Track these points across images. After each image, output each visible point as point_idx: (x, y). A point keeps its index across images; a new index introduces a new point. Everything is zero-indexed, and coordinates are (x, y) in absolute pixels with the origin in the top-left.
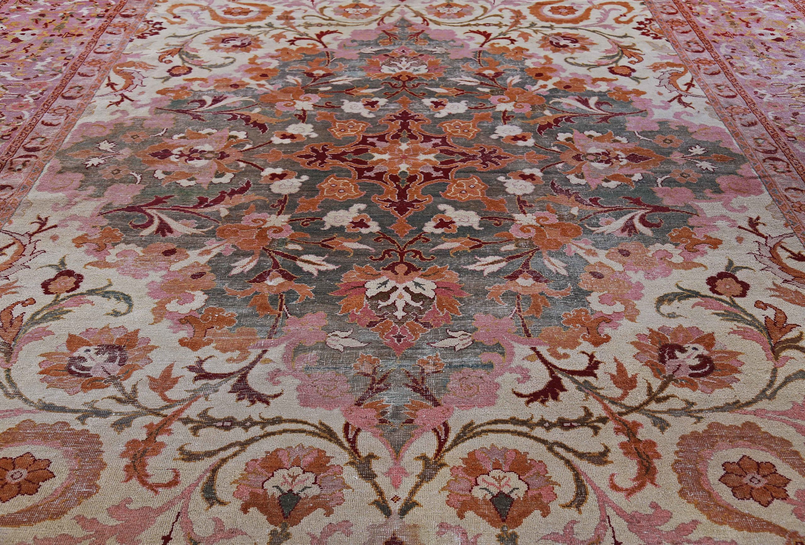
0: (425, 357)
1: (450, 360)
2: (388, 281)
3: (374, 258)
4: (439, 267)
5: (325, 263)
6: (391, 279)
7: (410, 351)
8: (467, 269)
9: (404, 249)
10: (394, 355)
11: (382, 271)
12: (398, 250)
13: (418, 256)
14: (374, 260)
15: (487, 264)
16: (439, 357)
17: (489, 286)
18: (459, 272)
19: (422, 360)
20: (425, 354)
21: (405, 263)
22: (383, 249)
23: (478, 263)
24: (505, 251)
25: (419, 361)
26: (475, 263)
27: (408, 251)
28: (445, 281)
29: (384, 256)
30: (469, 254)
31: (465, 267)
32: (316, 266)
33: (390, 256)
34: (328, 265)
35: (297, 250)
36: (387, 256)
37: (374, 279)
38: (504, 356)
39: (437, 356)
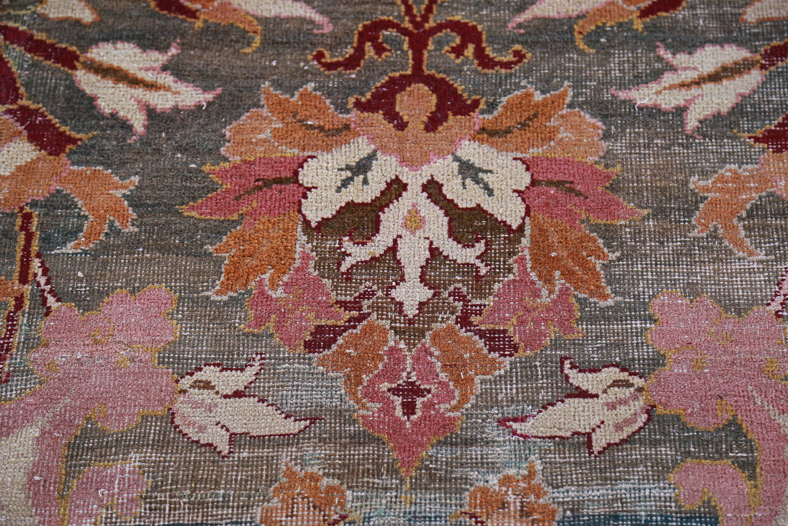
0: (493, 480)
1: (573, 493)
2: (372, 157)
3: (328, 59)
4: (538, 97)
5: (168, 79)
6: (384, 149)
7: (445, 454)
8: (630, 103)
9: (425, 19)
10: (393, 471)
11: (354, 116)
12: (407, 24)
13: (470, 50)
14: (330, 66)
15: (698, 82)
16: (538, 479)
17: (704, 174)
18: (604, 118)
19: (484, 491)
20: (492, 468)
21: (429, 80)
22: (357, 18)
23: (668, 78)
24: (760, 22)
25: (473, 496)
26: (656, 75)
27: (440, 27)
28: (559, 154)
29: (360, 51)
30: (637, 36)
31: (622, 95)
32: (139, 92)
33: (379, 50)
34: (181, 87)
35: (77, 22)
36: (369, 49)
37: (328, 149)
38: (752, 477)
39: (532, 474)
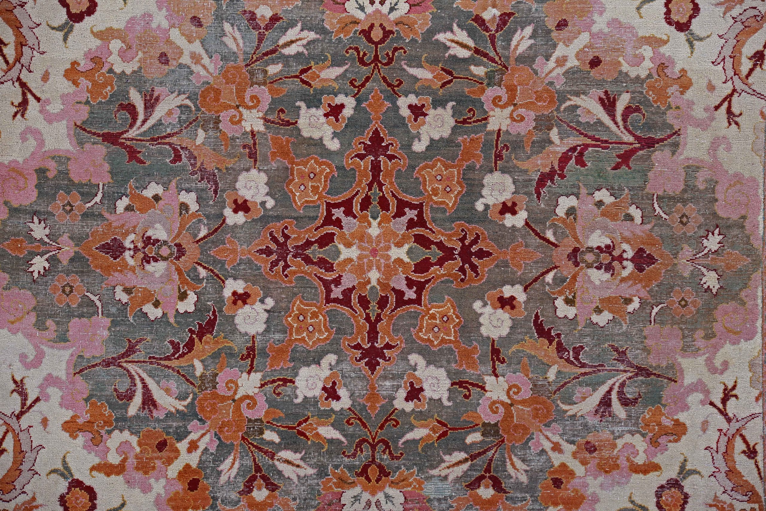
2: (389, 13)
3: (402, 51)
4: (342, 36)
5: (448, 44)
6: (386, 16)
8: (317, 33)
9: (374, 67)
11: (395, 29)
12: (379, 65)
13: (361, 54)
14: (402, 48)
15: (297, 40)
17: (297, 6)
18: (324, 27)
21: (373, 42)
22: (394, 66)
23: (305, 42)
24: (277, 64)
26: (309, 43)
27: (370, 64)
28: (336, 14)
29: (393, 55)
30: (313, 59)
31: (318, 36)
32: (456, 39)
33: (387, 54)
34: (444, 41)
35: (475, 66)
36: (390, 54)
37: (402, 17)
